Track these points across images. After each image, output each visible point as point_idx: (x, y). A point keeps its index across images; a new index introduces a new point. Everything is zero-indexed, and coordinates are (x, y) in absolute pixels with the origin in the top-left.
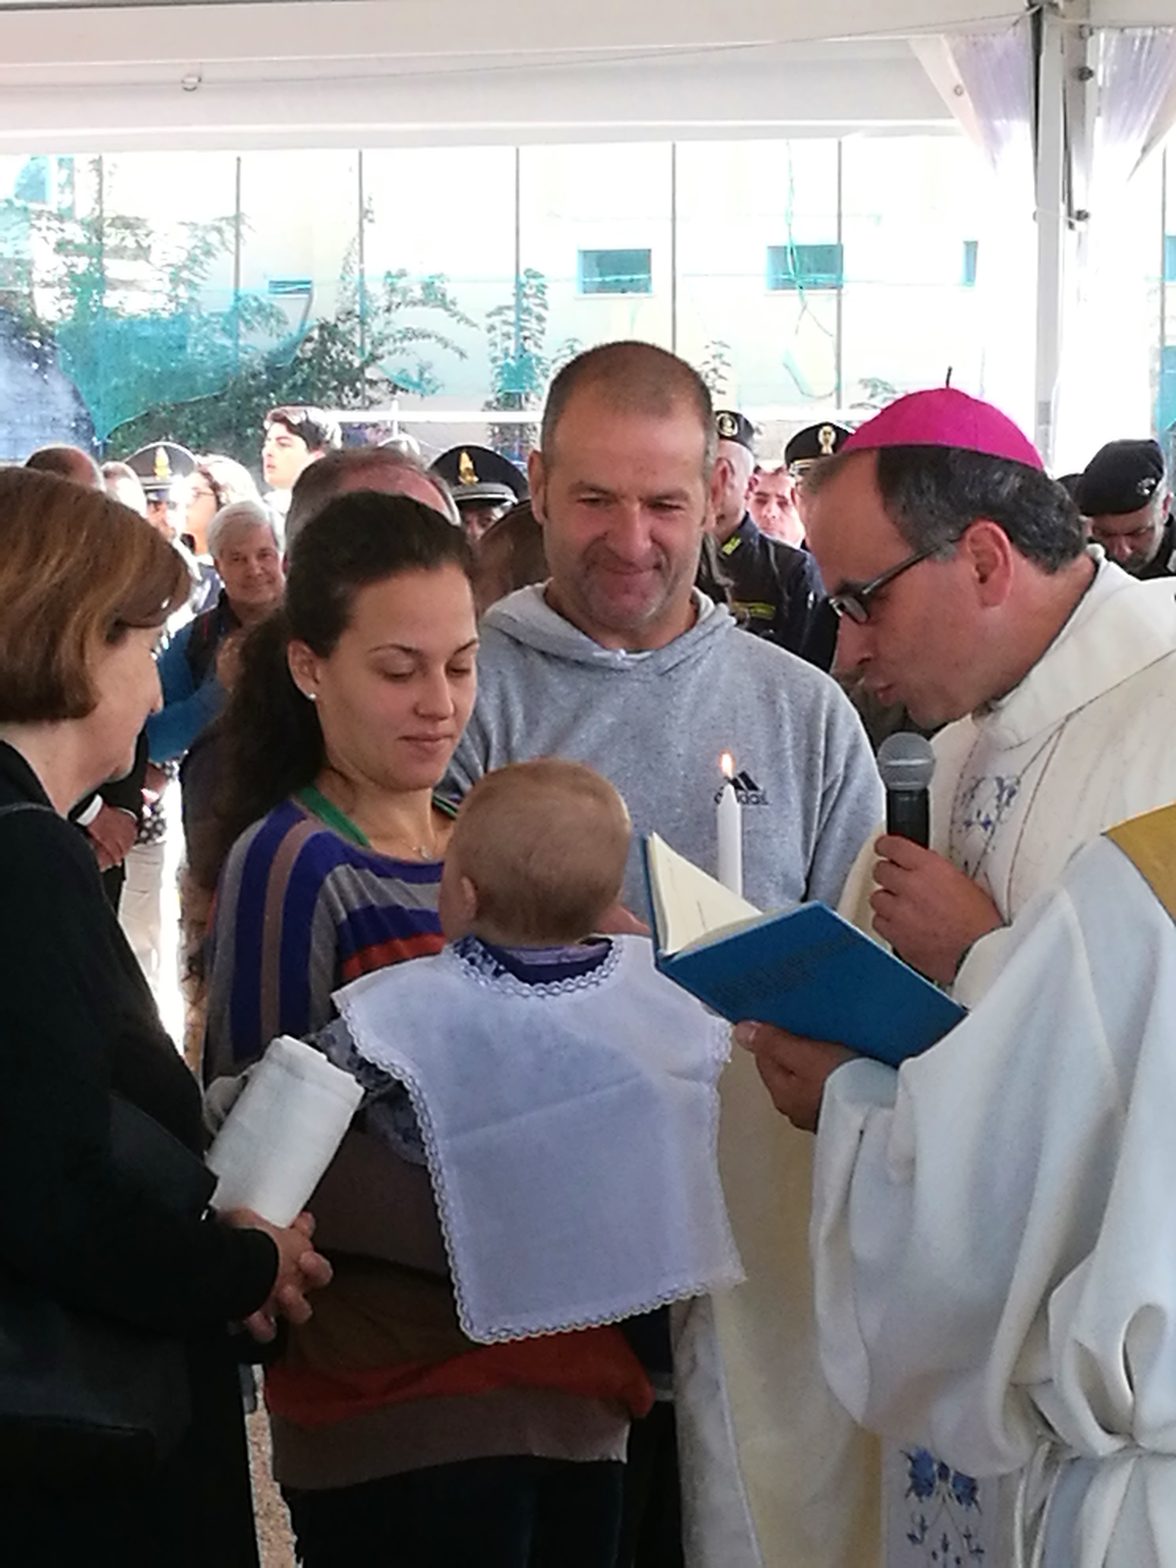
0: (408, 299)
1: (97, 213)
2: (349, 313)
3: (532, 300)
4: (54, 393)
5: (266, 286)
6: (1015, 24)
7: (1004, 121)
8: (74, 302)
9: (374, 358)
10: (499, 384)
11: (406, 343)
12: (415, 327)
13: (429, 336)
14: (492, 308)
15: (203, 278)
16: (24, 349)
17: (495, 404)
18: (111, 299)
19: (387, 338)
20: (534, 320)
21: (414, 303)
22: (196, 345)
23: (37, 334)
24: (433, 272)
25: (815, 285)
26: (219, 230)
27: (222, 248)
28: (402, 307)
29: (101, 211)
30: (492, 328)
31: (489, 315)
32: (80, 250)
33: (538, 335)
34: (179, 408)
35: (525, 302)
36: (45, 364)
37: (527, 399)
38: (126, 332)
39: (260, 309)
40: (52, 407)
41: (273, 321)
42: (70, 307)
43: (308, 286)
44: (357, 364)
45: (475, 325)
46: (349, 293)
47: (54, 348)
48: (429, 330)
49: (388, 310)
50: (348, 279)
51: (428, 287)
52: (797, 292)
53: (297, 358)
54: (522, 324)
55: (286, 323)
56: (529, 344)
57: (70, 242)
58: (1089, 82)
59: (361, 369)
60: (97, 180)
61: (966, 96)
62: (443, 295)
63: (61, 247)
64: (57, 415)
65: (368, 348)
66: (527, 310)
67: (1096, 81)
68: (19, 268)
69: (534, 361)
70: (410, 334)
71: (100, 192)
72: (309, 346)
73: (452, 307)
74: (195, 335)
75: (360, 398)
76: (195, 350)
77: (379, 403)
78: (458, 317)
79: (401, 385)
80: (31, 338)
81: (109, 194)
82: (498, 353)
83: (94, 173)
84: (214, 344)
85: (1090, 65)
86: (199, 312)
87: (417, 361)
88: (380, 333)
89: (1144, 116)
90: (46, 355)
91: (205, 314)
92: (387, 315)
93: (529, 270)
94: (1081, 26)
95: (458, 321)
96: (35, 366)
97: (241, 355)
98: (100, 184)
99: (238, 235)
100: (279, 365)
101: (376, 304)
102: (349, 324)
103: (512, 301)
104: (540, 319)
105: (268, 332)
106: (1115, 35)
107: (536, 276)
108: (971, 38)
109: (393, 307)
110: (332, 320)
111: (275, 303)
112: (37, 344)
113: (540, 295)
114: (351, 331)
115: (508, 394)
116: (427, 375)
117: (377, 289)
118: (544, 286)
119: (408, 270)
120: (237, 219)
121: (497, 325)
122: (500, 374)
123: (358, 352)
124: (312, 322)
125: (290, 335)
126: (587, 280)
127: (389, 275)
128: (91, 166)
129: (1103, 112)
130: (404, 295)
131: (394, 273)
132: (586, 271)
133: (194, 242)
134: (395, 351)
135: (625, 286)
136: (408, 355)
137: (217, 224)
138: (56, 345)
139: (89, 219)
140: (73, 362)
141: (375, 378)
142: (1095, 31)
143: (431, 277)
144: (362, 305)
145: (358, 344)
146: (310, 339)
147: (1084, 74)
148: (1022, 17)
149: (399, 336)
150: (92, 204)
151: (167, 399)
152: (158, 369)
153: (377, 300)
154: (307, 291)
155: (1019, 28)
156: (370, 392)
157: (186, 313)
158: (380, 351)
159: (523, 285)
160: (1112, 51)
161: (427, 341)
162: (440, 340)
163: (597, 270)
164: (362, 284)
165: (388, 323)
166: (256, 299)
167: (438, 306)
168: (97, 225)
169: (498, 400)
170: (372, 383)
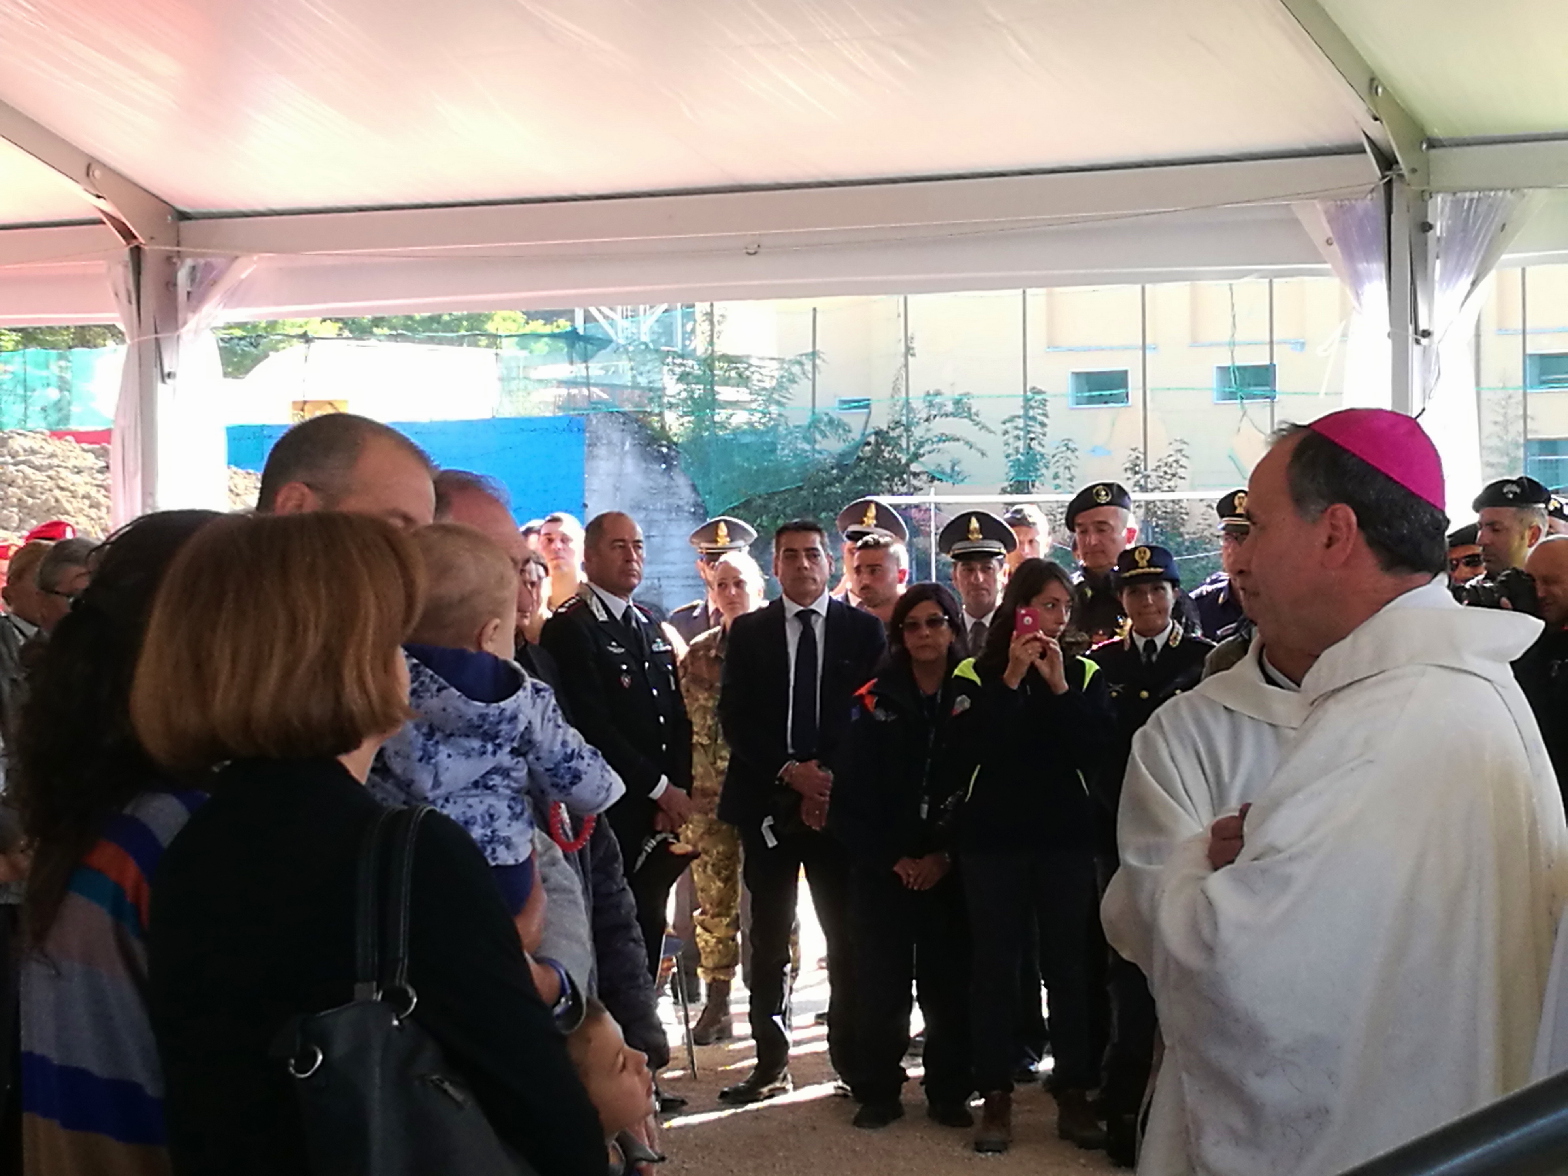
0: (942, 412)
1: (709, 352)
2: (897, 423)
3: (1036, 410)
4: (677, 487)
5: (837, 404)
6: (1372, 191)
7: (1365, 264)
8: (692, 418)
9: (916, 456)
10: (1012, 474)
11: (941, 445)
12: (947, 433)
13: (958, 440)
14: (1006, 417)
15: (788, 399)
16: (656, 454)
17: (1009, 489)
18: (720, 416)
19: (927, 441)
20: (1038, 426)
21: (947, 415)
22: (783, 449)
23: (664, 442)
24: (962, 392)
25: (1254, 397)
26: (801, 364)
27: (802, 376)
28: (937, 418)
29: (713, 351)
30: (1006, 432)
31: (1004, 423)
32: (698, 380)
33: (1041, 436)
34: (771, 496)
35: (1031, 413)
36: (672, 464)
37: (1033, 486)
38: (732, 439)
39: (831, 421)
40: (677, 496)
41: (841, 431)
42: (689, 422)
43: (867, 402)
44: (903, 461)
45: (991, 432)
46: (897, 408)
47: (678, 452)
48: (958, 436)
49: (927, 420)
50: (896, 397)
51: (957, 402)
52: (1239, 401)
53: (859, 457)
54: (1029, 428)
55: (850, 431)
56: (1033, 444)
57: (688, 374)
58: (1431, 233)
59: (907, 465)
60: (709, 328)
61: (1335, 247)
62: (969, 409)
63: (683, 378)
64: (681, 503)
65: (912, 449)
66: (1033, 418)
67: (1435, 233)
68: (652, 394)
69: (1038, 457)
70: (944, 438)
71: (712, 336)
72: (868, 448)
73: (975, 418)
74: (782, 442)
75: (906, 486)
76: (784, 453)
77: (921, 489)
78: (980, 426)
79: (938, 476)
80: (661, 445)
81: (718, 338)
82: (1011, 451)
83: (707, 323)
84: (797, 448)
85: (1430, 220)
86: (787, 424)
87: (950, 458)
88: (921, 437)
89: (1473, 259)
90: (672, 458)
91: (791, 425)
92: (927, 423)
93: (1034, 388)
94: (1423, 192)
95: (980, 429)
96: (664, 466)
97: (817, 456)
98: (712, 330)
99: (814, 366)
100: (846, 463)
101: (918, 416)
102: (897, 430)
103: (1021, 412)
104: (1043, 425)
105: (837, 437)
106: (1449, 198)
107: (1040, 392)
108: (1339, 203)
109: (932, 417)
110: (885, 428)
111: (842, 417)
112: (665, 450)
113: (1041, 406)
114: (900, 437)
115: (1019, 482)
116: (956, 468)
117: (918, 404)
118: (1046, 400)
119: (943, 391)
120: (814, 354)
121: (1010, 430)
122: (1012, 466)
123: (905, 452)
124: (870, 430)
125: (853, 439)
126: (1079, 394)
127: (928, 394)
128: (704, 318)
129: (1441, 255)
130: (940, 409)
131: (931, 392)
132: (1079, 389)
133: (782, 372)
134: (934, 450)
135: (1106, 399)
136: (943, 453)
137: (799, 358)
138: (680, 450)
139: (703, 356)
140: (692, 464)
141: (917, 471)
142: (1434, 195)
143: (961, 395)
144: (908, 418)
145: (904, 446)
146: (868, 444)
147: (1427, 227)
148: (1377, 186)
149: (935, 439)
150: (706, 345)
151: (762, 489)
152: (755, 468)
153: (919, 412)
154: (867, 406)
155: (1374, 194)
156: (915, 482)
157: (776, 426)
158: (922, 451)
159: (1030, 400)
160: (1447, 209)
161: (957, 443)
162: (967, 443)
163: (1086, 388)
164: (908, 402)
165: (928, 430)
166: (827, 414)
167: (965, 417)
168: (709, 361)
169: (1011, 486)
170: (916, 475)
